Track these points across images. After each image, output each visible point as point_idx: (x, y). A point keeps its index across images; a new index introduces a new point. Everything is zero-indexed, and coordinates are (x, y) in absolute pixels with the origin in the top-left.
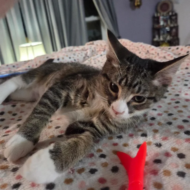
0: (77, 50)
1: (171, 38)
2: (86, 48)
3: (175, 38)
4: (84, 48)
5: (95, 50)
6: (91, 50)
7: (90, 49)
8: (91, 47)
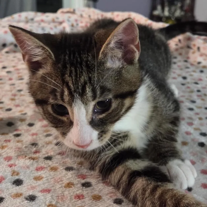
0: (42, 21)
1: (183, 13)
2: (61, 20)
3: (189, 14)
4: (57, 18)
5: (77, 24)
6: (70, 24)
7: (69, 21)
8: (69, 17)
